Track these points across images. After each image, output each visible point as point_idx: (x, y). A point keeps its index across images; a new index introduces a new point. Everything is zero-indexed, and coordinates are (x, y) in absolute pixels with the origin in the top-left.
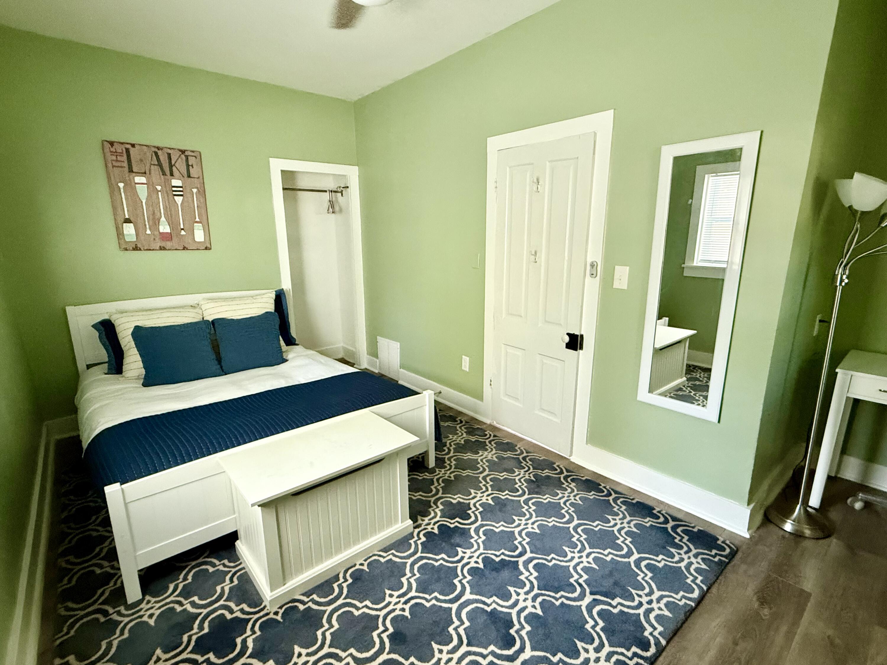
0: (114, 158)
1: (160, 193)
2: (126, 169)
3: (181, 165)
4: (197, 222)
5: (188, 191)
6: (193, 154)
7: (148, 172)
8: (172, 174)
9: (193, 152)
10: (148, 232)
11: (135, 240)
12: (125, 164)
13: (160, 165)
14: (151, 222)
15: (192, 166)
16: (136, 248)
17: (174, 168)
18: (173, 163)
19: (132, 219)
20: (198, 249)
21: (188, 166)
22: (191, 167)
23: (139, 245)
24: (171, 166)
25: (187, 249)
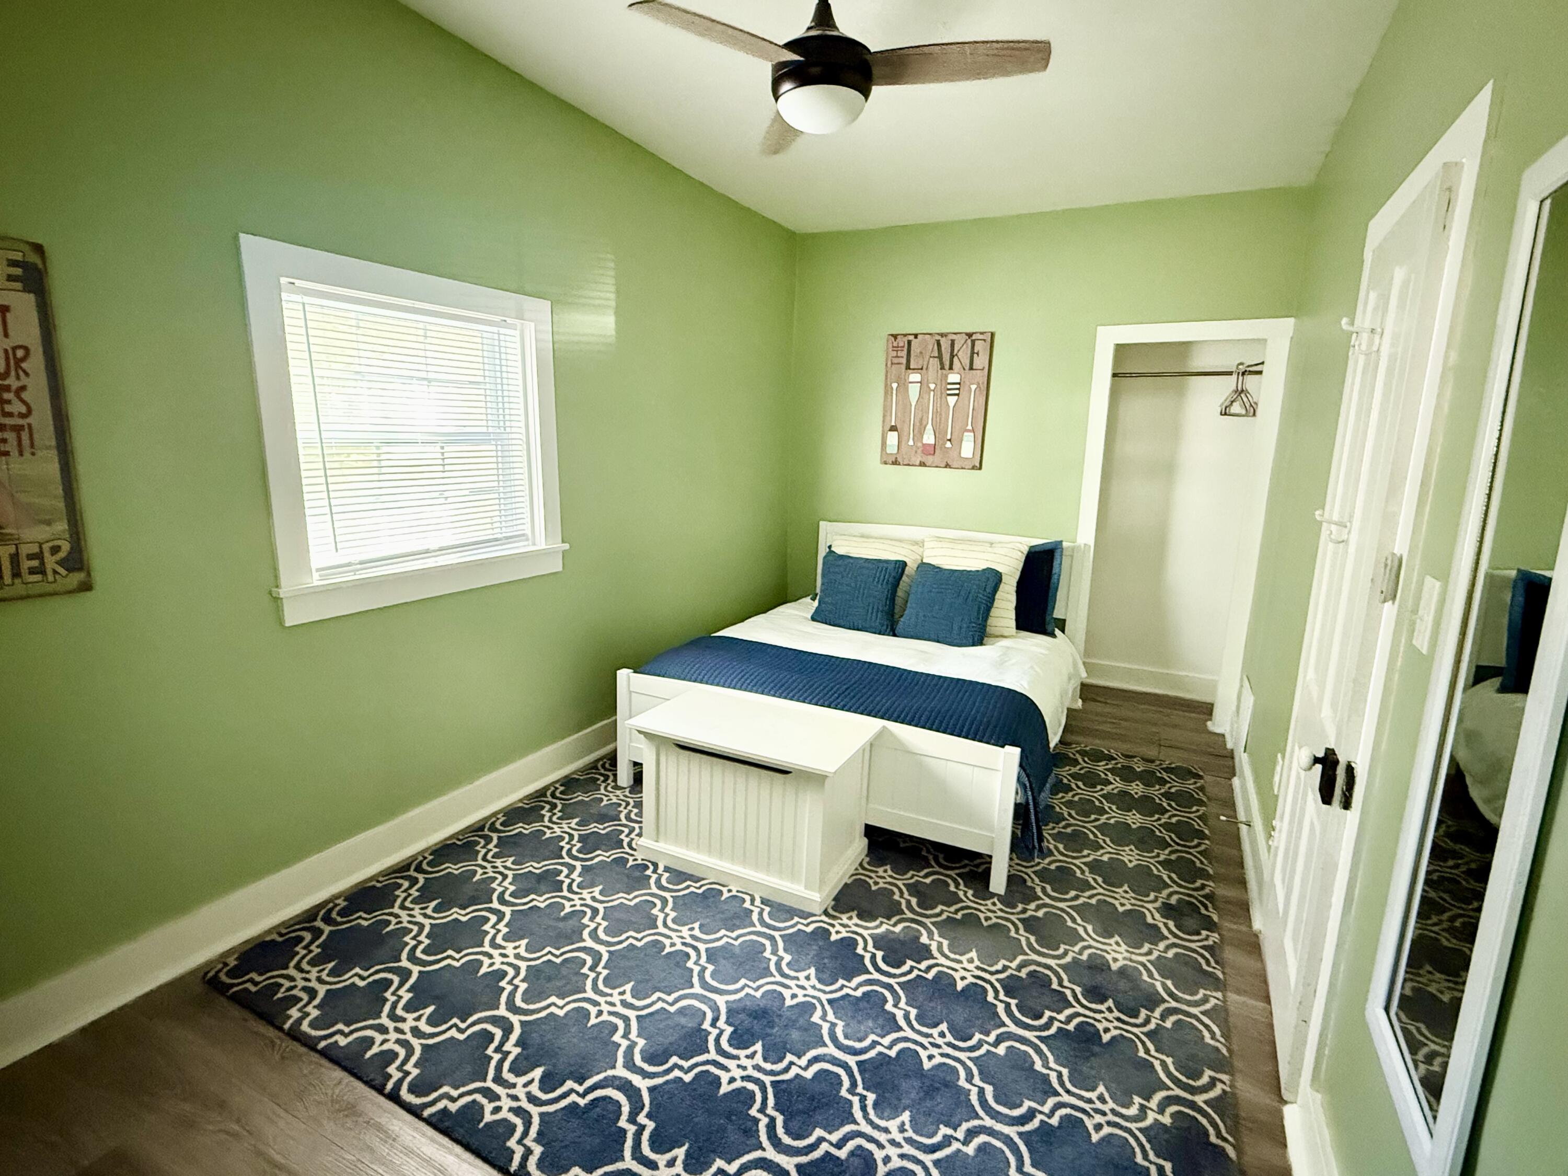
0: (894, 354)
1: (932, 393)
2: (903, 367)
3: (963, 355)
4: (969, 431)
5: (967, 388)
6: (981, 337)
7: (925, 367)
8: (951, 368)
9: (982, 333)
10: (911, 443)
11: (895, 451)
12: (904, 361)
13: (940, 357)
14: (916, 431)
15: (978, 354)
16: (895, 463)
17: (955, 359)
18: (955, 352)
19: (898, 427)
20: (962, 468)
21: (973, 353)
22: (975, 355)
23: (899, 460)
24: (952, 356)
25: (950, 467)
